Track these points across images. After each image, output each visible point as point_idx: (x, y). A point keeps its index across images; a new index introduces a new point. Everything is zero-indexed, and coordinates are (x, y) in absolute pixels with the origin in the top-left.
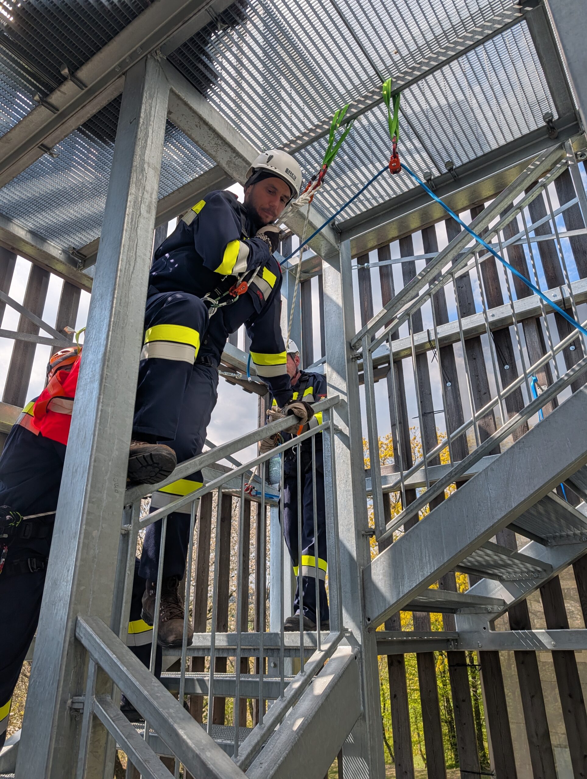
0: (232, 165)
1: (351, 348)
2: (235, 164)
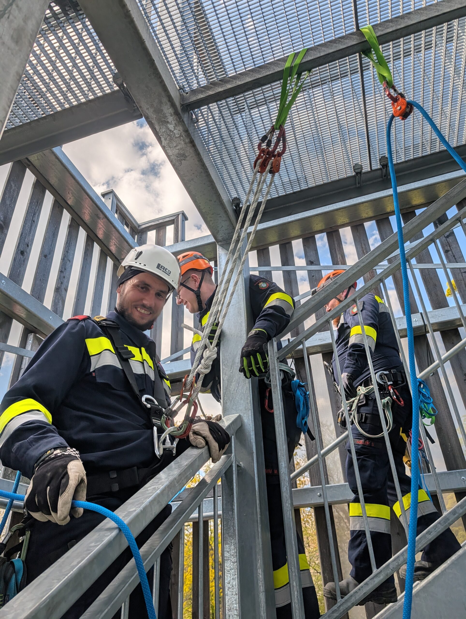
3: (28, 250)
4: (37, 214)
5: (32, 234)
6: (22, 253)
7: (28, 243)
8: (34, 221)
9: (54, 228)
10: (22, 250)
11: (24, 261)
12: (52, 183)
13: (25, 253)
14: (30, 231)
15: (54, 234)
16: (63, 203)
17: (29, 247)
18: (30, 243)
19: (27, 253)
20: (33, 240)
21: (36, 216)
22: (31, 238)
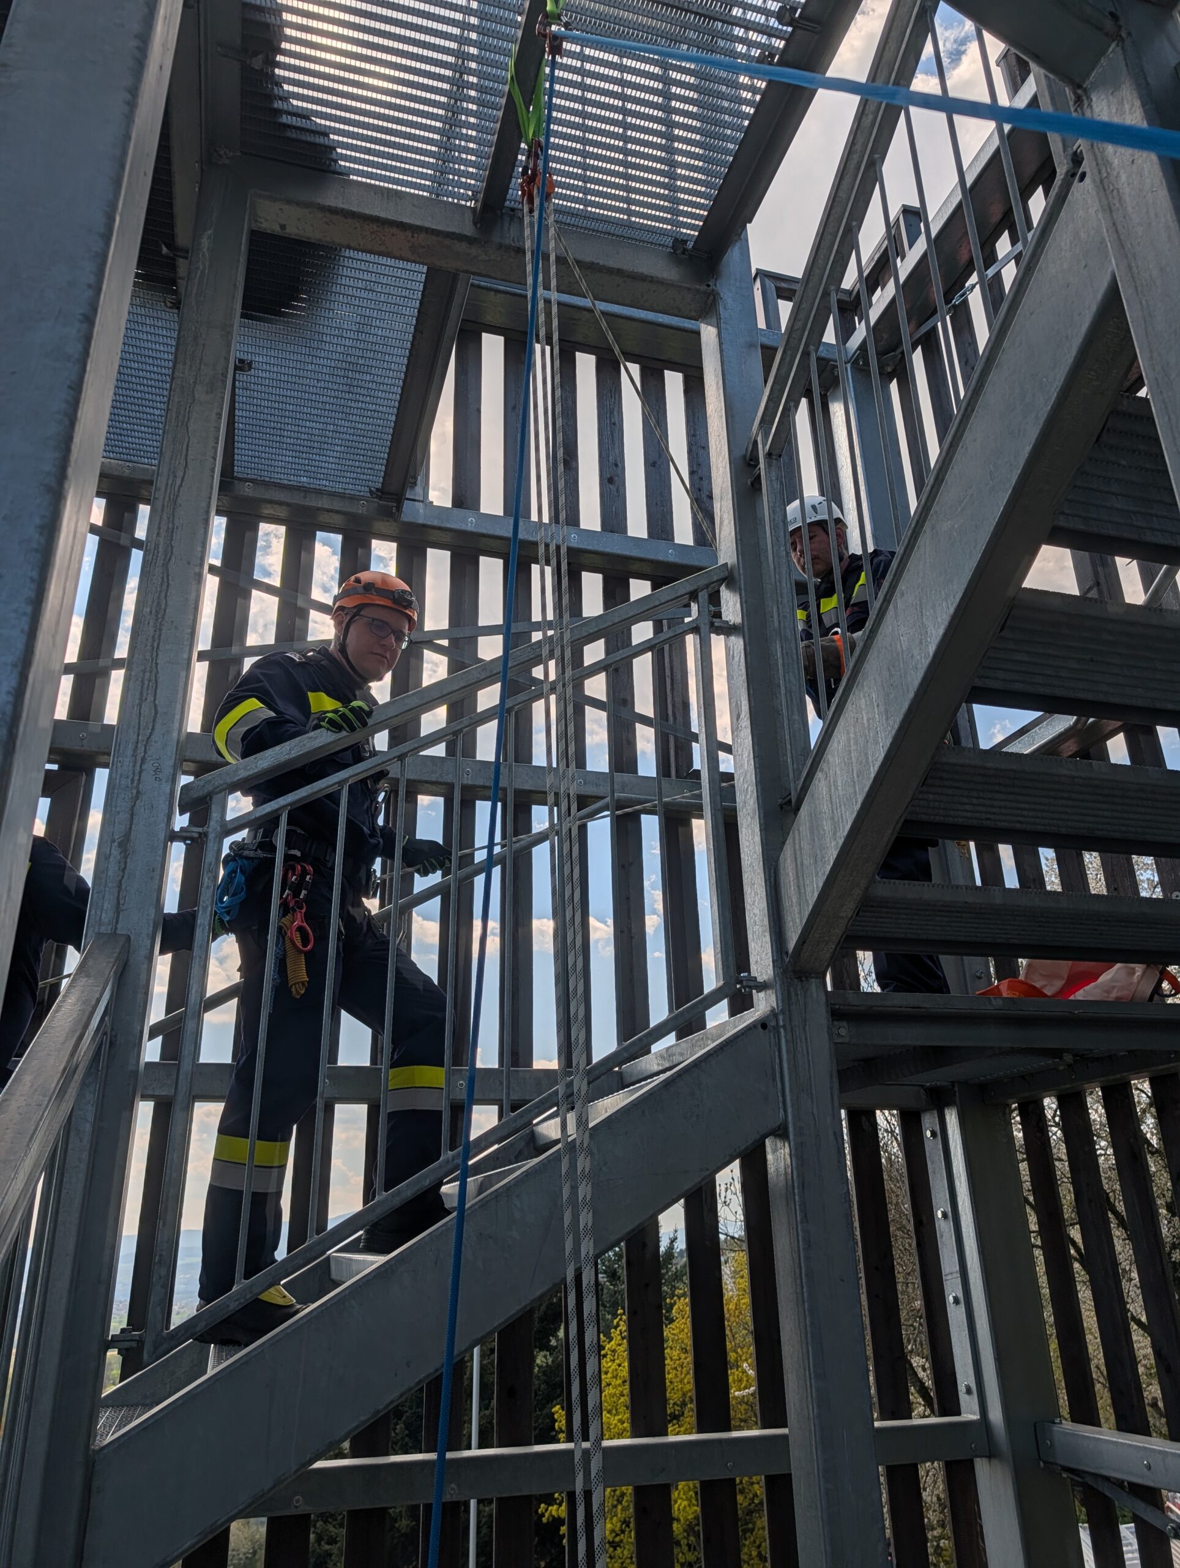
3: (619, 472)
4: (616, 409)
6: (611, 480)
7: (616, 460)
8: (614, 424)
10: (609, 476)
11: (618, 491)
13: (616, 478)
16: (656, 364)
17: (620, 465)
18: (619, 459)
19: (618, 476)
20: (622, 452)
21: (616, 413)
22: (617, 451)
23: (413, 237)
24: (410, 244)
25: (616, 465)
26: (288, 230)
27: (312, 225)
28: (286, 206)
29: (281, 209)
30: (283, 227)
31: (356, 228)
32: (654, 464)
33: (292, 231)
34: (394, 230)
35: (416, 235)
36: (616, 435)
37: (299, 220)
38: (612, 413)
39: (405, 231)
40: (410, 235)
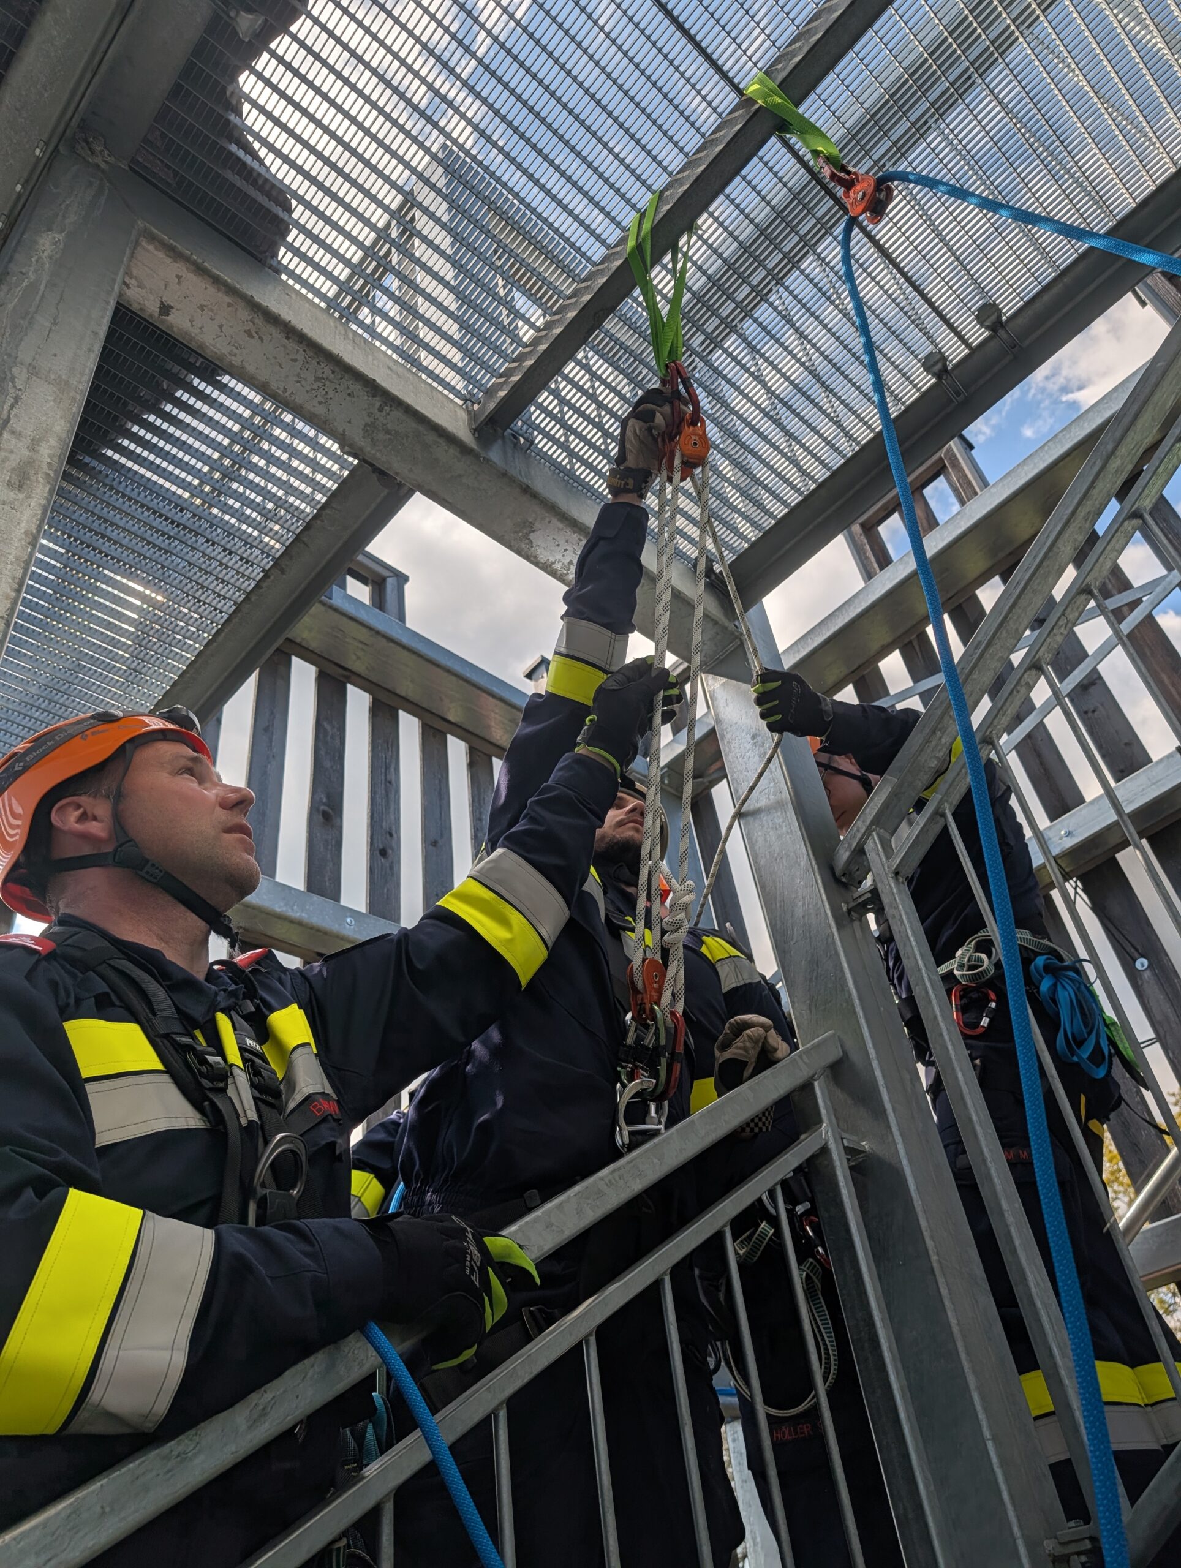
0: (381, 436)
1: (837, 881)
2: (388, 432)
3: (394, 844)
4: (393, 766)
5: (392, 809)
6: (383, 853)
7: (390, 829)
8: (390, 782)
9: (437, 782)
10: (381, 847)
11: (391, 868)
12: (403, 694)
13: (390, 851)
14: (388, 802)
15: (440, 793)
16: (438, 724)
17: (395, 835)
18: (394, 828)
19: (392, 849)
20: (398, 819)
21: (392, 770)
22: (392, 817)
23: (381, 410)
24: (368, 420)
25: (391, 835)
26: (170, 318)
27: (221, 327)
28: (191, 276)
29: (179, 277)
30: (165, 309)
31: (295, 360)
32: (435, 843)
33: (179, 322)
34: (356, 388)
35: (387, 408)
36: (392, 796)
37: (202, 308)
38: (387, 768)
39: (374, 396)
40: (378, 404)
